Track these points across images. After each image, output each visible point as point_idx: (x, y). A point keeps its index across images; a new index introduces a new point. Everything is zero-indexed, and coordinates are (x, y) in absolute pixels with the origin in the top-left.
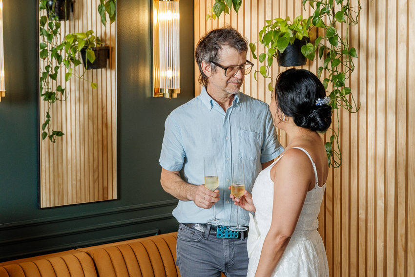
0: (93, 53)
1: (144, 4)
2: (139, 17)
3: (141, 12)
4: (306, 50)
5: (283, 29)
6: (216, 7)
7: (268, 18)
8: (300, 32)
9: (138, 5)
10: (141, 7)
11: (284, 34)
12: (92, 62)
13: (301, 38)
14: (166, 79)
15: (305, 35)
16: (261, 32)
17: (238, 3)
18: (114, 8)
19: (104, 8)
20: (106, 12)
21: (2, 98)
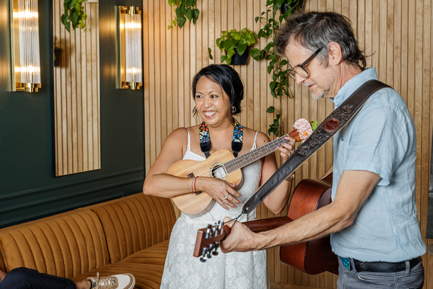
1: (113, 18)
2: (110, 26)
4: (254, 53)
5: (237, 38)
6: (177, 20)
7: (224, 29)
11: (239, 41)
13: (249, 43)
14: (131, 75)
15: (253, 42)
16: (218, 40)
18: (77, 17)
19: (67, 18)
20: (68, 21)
21: (39, 89)
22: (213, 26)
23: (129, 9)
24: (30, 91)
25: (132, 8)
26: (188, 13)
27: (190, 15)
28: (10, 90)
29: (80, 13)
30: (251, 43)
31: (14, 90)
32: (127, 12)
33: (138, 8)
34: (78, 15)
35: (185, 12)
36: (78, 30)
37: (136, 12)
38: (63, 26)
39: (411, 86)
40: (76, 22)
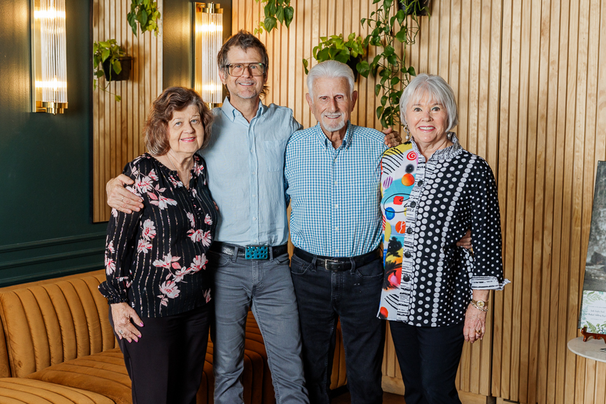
0: (119, 64)
1: (186, 15)
2: (181, 29)
3: (184, 23)
4: (361, 67)
5: (339, 46)
6: (266, 22)
8: (355, 49)
9: (182, 15)
10: (184, 18)
11: (340, 51)
12: (118, 73)
13: (355, 54)
14: (208, 93)
15: (360, 53)
16: (316, 49)
17: (290, 18)
18: (146, 17)
19: (134, 17)
20: (136, 21)
21: (65, 109)
22: (317, 30)
23: (207, 6)
24: (53, 112)
25: (210, 6)
26: (278, 13)
27: (281, 15)
28: (29, 111)
29: (150, 11)
30: (359, 54)
31: (35, 110)
32: (204, 11)
33: (218, 6)
34: (147, 14)
35: (275, 11)
36: (147, 32)
37: (216, 11)
38: (130, 28)
39: (570, 117)
40: (145, 23)
